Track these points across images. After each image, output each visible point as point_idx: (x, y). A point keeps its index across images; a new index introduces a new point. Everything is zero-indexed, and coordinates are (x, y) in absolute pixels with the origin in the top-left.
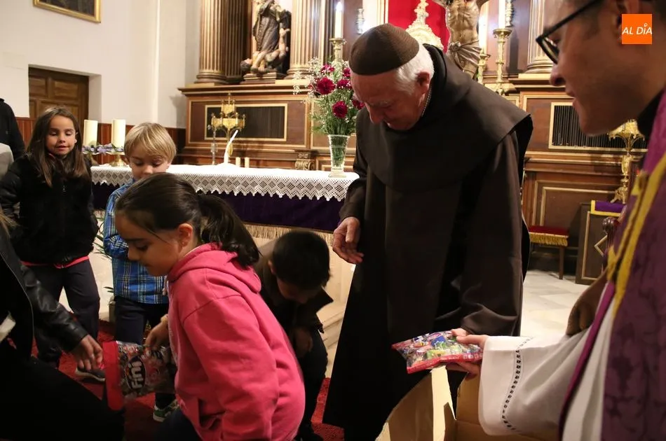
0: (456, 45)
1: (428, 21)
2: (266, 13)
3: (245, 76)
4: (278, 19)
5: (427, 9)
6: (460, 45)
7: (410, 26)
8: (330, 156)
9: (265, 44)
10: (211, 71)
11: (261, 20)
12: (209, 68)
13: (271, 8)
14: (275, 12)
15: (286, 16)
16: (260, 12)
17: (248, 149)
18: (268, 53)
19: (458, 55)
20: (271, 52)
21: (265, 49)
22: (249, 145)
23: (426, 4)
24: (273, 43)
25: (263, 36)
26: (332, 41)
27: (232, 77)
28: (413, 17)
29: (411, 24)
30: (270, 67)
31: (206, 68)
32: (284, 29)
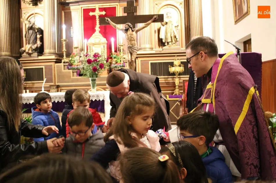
0: (130, 46)
1: (100, 32)
2: (31, 28)
3: (22, 55)
4: (36, 31)
5: (100, 28)
6: (131, 46)
7: (93, 34)
8: (90, 86)
9: (31, 41)
10: (6, 53)
11: (29, 31)
12: (5, 52)
13: (33, 26)
14: (35, 28)
15: (39, 29)
16: (28, 28)
17: (27, 86)
18: (33, 45)
19: (131, 50)
20: (34, 45)
21: (31, 43)
22: (28, 84)
23: (99, 26)
24: (35, 41)
25: (30, 38)
26: (62, 40)
27: (16, 55)
28: (94, 31)
29: (94, 33)
30: (34, 51)
31: (4, 52)
32: (39, 35)
